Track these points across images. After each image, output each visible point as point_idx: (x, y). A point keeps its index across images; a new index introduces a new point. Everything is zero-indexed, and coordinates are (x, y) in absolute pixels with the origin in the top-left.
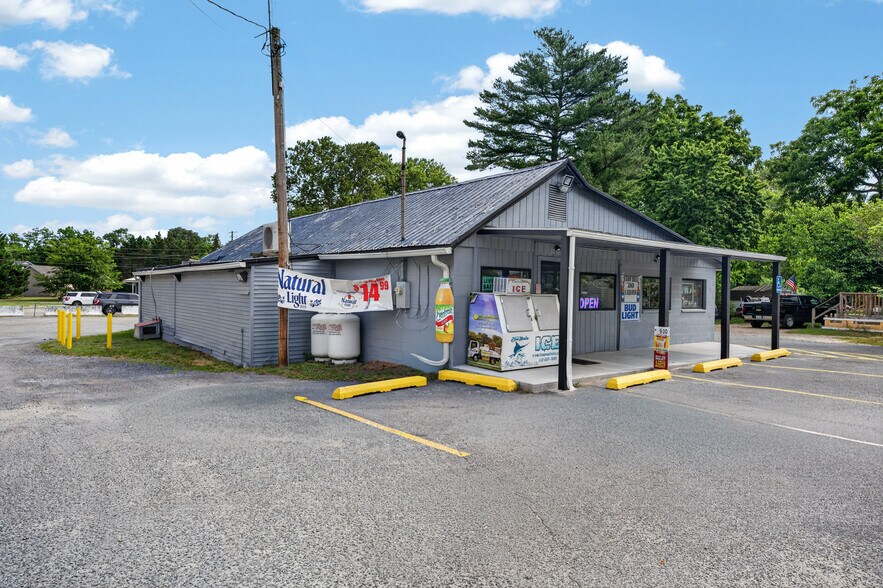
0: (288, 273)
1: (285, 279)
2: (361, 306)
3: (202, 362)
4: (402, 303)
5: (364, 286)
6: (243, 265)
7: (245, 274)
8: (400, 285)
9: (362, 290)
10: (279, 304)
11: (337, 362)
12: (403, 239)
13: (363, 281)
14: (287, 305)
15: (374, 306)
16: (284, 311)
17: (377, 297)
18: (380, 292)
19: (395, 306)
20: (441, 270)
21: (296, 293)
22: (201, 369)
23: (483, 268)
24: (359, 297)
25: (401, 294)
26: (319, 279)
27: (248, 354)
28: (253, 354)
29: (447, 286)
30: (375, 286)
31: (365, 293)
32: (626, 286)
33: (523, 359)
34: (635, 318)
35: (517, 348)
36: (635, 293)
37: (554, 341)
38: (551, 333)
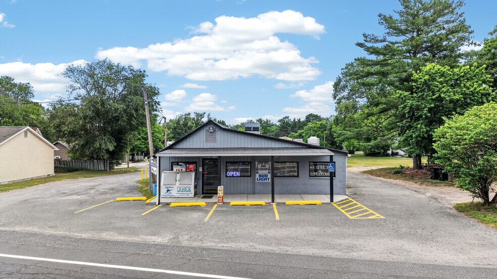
23: (172, 162)
32: (259, 166)
33: (171, 195)
34: (267, 181)
35: (168, 190)
36: (267, 169)
37: (187, 189)
38: (185, 186)
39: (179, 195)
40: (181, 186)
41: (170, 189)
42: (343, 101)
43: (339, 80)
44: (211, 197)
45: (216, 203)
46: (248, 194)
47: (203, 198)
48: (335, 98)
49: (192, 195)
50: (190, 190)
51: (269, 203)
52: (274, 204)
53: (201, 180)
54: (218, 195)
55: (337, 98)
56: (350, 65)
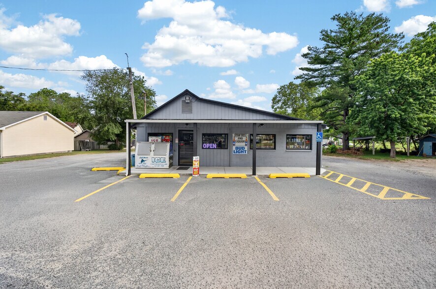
23: (149, 133)
32: (236, 139)
33: (146, 165)
34: (244, 153)
35: (142, 161)
36: (244, 141)
37: (162, 160)
38: (160, 157)
39: (153, 166)
40: (155, 157)
41: (144, 159)
42: (278, 110)
43: (276, 96)
44: (186, 169)
45: (191, 175)
46: (224, 166)
47: (178, 169)
48: (273, 107)
49: (167, 166)
50: (165, 161)
51: (250, 175)
52: (256, 177)
53: (177, 151)
54: (194, 166)
55: (274, 108)
56: (283, 87)
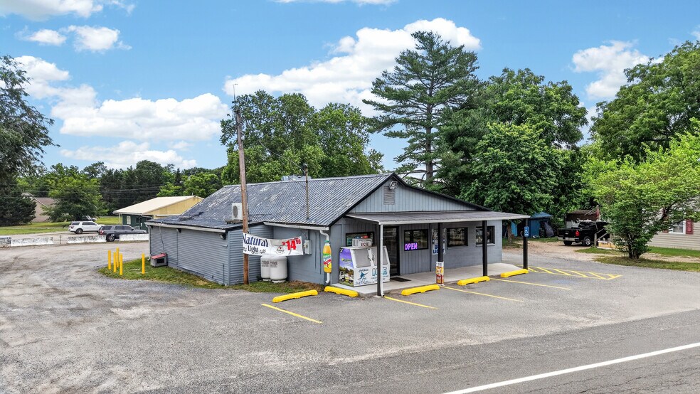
0: (248, 235)
1: (247, 239)
2: (286, 253)
3: (201, 283)
4: (307, 252)
5: (288, 242)
6: (224, 231)
7: (224, 235)
8: (306, 242)
9: (287, 244)
10: (244, 252)
11: (275, 282)
12: (308, 218)
13: (287, 240)
14: (248, 252)
15: (294, 253)
16: (246, 256)
17: (295, 248)
18: (296, 245)
19: (304, 253)
20: (325, 237)
21: (253, 246)
22: (201, 286)
23: (346, 234)
24: (285, 248)
25: (307, 247)
26: (264, 239)
27: (227, 278)
28: (230, 278)
29: (328, 244)
30: (293, 242)
31: (289, 246)
32: (436, 235)
35: (362, 275)
39: (373, 280)
41: (364, 273)
46: (425, 271)
49: (388, 278)
50: (385, 272)
54: (437, 274)
